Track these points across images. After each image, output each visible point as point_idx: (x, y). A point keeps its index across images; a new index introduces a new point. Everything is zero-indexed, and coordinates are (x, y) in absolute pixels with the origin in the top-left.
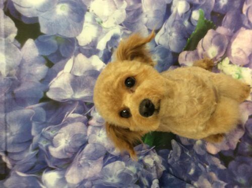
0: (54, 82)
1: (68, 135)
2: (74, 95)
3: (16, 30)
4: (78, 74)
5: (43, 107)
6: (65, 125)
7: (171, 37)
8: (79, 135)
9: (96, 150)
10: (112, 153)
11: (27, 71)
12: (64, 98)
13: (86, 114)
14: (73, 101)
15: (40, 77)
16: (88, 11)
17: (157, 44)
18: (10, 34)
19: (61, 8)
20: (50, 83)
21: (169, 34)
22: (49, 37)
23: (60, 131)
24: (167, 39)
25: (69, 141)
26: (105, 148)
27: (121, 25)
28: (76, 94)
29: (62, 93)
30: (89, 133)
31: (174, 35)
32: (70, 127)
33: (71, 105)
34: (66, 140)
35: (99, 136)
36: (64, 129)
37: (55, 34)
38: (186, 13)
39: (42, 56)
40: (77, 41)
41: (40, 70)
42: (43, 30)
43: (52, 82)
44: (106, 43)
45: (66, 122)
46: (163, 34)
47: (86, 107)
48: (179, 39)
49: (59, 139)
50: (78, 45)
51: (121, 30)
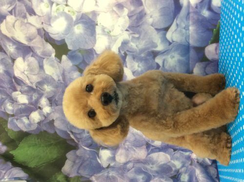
3: (54, 50)
7: (187, 31)
9: (136, 139)
10: (152, 144)
11: (69, 77)
16: (97, 25)
17: (171, 41)
18: (52, 54)
19: (77, 28)
21: (184, 28)
22: (75, 51)
24: (182, 35)
26: (144, 139)
27: (127, 30)
31: (191, 28)
37: (78, 48)
39: (75, 65)
40: (95, 51)
42: (70, 47)
44: (118, 49)
46: (176, 30)
48: (200, 31)
50: (96, 54)
51: (129, 35)
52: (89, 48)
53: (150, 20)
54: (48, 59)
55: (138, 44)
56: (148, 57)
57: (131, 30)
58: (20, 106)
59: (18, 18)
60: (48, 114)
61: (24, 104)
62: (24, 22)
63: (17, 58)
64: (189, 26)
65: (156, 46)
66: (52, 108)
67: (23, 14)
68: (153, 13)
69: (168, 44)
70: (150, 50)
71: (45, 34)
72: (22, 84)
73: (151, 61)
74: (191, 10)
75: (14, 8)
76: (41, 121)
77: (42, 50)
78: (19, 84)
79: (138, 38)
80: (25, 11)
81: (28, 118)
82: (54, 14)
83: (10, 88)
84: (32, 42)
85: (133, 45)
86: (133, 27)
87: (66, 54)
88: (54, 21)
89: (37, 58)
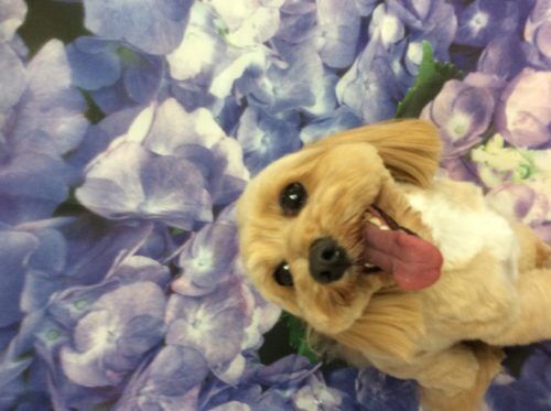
0: (98, 163)
1: (117, 318)
2: (145, 204)
3: (24, 10)
4: (161, 150)
5: (61, 228)
6: (111, 286)
7: (367, 92)
8: (146, 317)
9: (183, 364)
10: (221, 377)
11: (33, 126)
12: (119, 209)
13: (169, 259)
14: (141, 220)
15: (66, 146)
17: (340, 101)
20: (88, 166)
21: (365, 83)
23: (97, 304)
24: (360, 95)
25: (118, 335)
26: (206, 362)
27: (267, 44)
28: (151, 203)
29: (115, 195)
30: (170, 315)
31: (373, 88)
32: (124, 292)
33: (134, 230)
34: (110, 333)
35: (194, 324)
36: (107, 300)
38: (397, 44)
39: (78, 88)
40: (167, 65)
41: (69, 125)
42: (91, 23)
43: (93, 162)
44: (231, 83)
45: (117, 278)
46: (353, 82)
47: (170, 241)
48: (383, 99)
49: (92, 327)
50: (169, 77)
51: (267, 58)
52: (153, 52)
53: (320, 42)
55: (278, 85)
56: (289, 124)
57: (278, 48)
65: (312, 104)
68: (329, 29)
70: (298, 108)
73: (292, 135)
79: (283, 73)
85: (267, 85)
86: (284, 41)
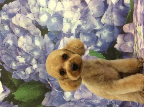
54: (37, 36)
58: (20, 65)
59: (22, 15)
60: (36, 69)
61: (22, 63)
62: (25, 17)
63: (20, 36)
64: (113, 15)
66: (38, 66)
67: (25, 13)
69: (102, 25)
71: (36, 23)
72: (22, 51)
74: (113, 7)
75: (20, 10)
76: (31, 73)
77: (34, 32)
78: (20, 51)
80: (26, 11)
81: (25, 72)
82: (41, 12)
83: (15, 54)
84: (29, 27)
87: (47, 34)
88: (41, 16)
89: (31, 36)
